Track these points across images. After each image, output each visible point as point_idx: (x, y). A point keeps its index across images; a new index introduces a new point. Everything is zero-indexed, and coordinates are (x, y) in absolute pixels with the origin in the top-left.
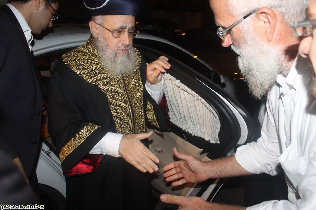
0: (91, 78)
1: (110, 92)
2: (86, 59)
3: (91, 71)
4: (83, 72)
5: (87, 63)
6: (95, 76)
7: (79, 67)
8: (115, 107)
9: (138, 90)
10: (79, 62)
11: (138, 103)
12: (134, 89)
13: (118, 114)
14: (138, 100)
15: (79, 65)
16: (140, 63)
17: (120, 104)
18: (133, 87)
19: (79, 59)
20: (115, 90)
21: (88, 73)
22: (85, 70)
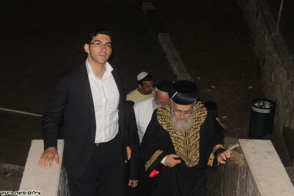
0: (167, 127)
1: (174, 138)
2: (167, 116)
3: (168, 124)
4: (164, 123)
5: (167, 119)
6: (169, 127)
7: (162, 120)
8: (177, 145)
9: (195, 139)
10: (163, 117)
11: (193, 146)
12: (192, 138)
13: (178, 150)
14: (193, 144)
15: (163, 119)
16: (204, 121)
17: (180, 145)
18: (191, 137)
19: (164, 115)
20: (178, 137)
21: (166, 124)
22: (165, 122)
